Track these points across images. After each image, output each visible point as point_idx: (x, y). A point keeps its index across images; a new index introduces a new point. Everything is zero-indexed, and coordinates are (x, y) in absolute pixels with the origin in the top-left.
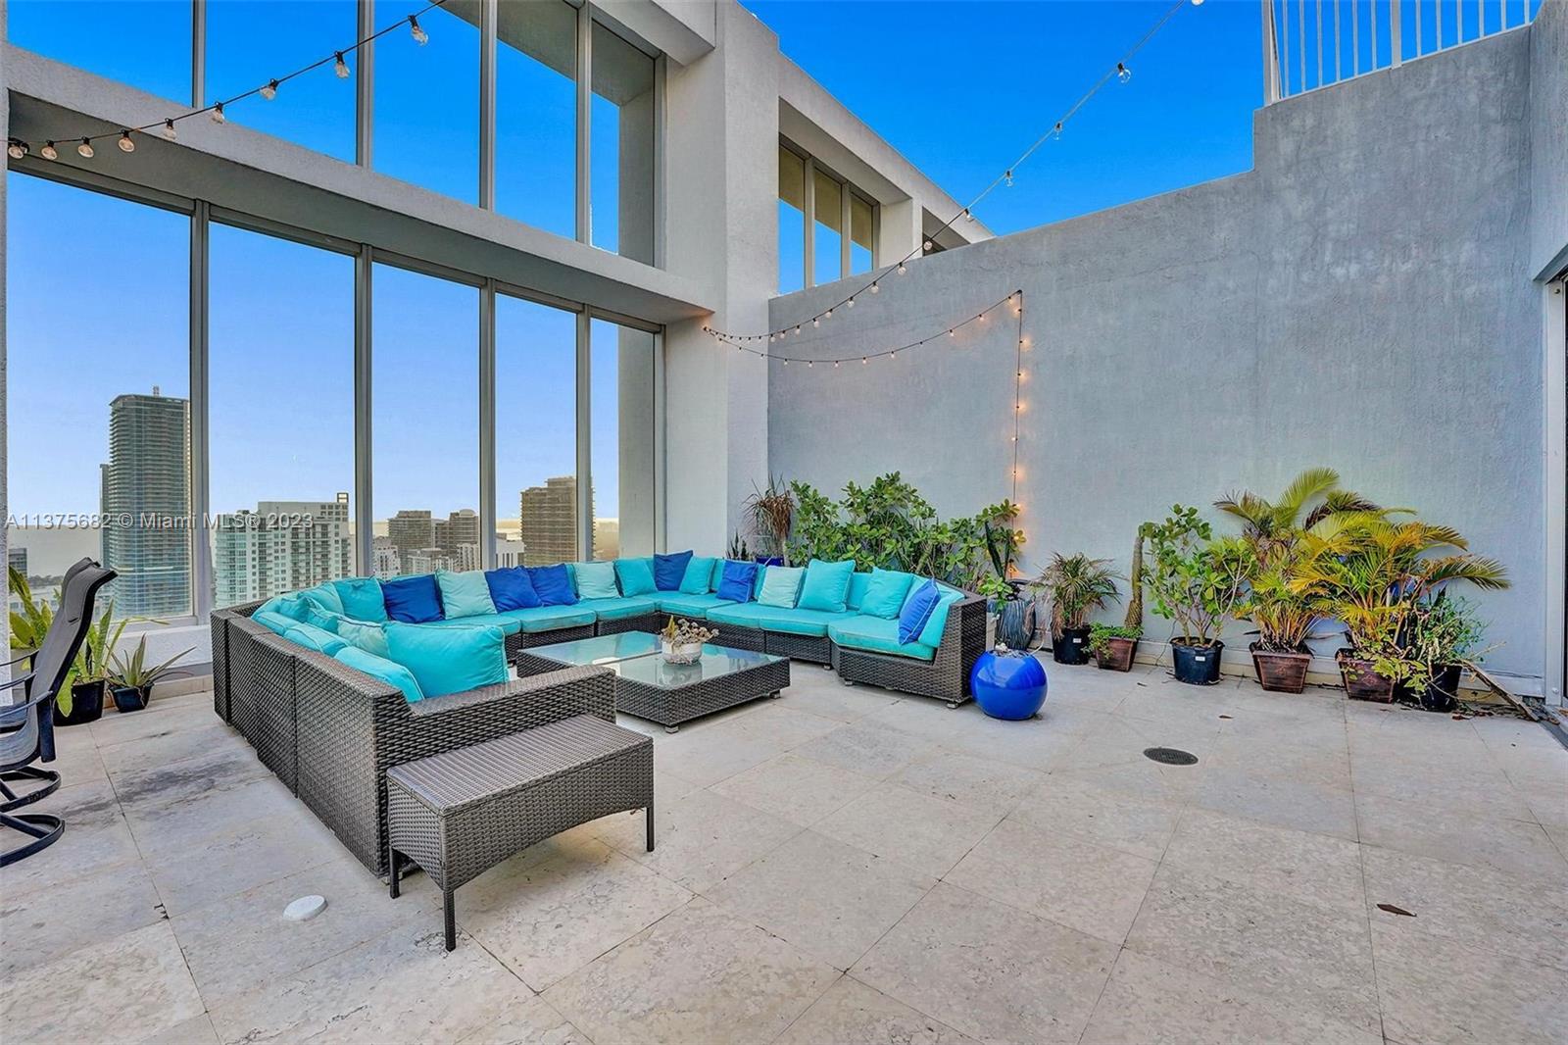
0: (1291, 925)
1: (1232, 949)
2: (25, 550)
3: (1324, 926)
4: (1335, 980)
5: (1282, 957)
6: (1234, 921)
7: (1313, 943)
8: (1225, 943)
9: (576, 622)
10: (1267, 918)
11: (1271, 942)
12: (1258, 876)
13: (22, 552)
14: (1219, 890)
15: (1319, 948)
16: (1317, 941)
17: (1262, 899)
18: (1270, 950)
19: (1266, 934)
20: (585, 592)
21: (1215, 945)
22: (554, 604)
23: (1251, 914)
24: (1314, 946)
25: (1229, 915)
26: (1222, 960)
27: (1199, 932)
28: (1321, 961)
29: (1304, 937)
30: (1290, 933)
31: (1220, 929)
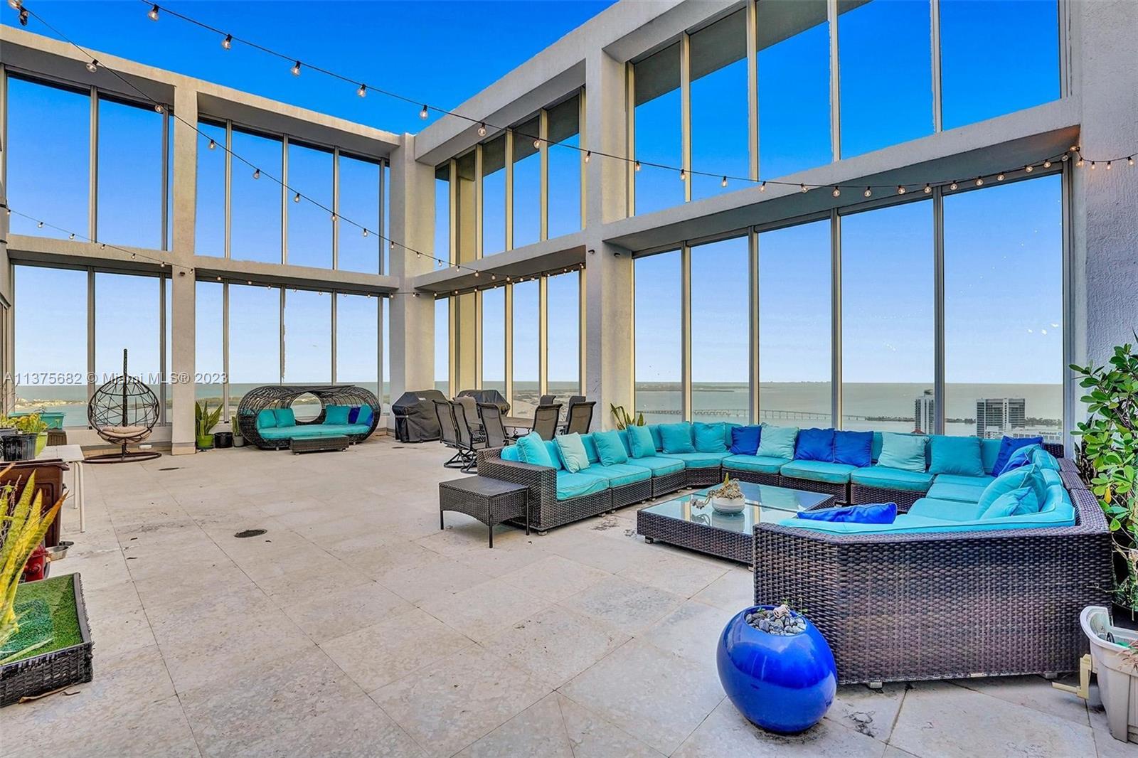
0: (253, 717)
1: (272, 679)
3: (234, 733)
4: (210, 705)
5: (245, 695)
6: (285, 694)
7: (233, 717)
8: (278, 679)
9: (822, 478)
10: (270, 711)
11: (256, 698)
12: (304, 738)
14: (313, 705)
15: (228, 715)
16: (232, 720)
17: (284, 722)
18: (254, 693)
19: (262, 701)
21: (281, 675)
22: (844, 463)
23: (281, 705)
24: (231, 715)
25: (292, 695)
26: (271, 671)
27: (296, 675)
28: (223, 709)
29: (240, 716)
30: (250, 712)
31: (287, 684)
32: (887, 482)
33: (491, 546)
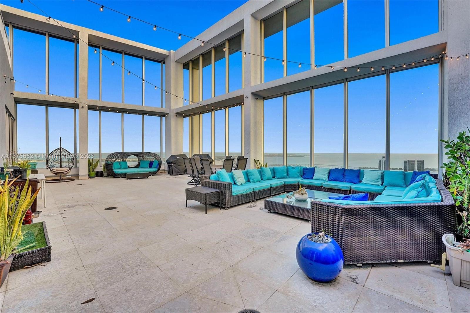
0: (114, 275)
1: (121, 261)
2: (423, 160)
3: (106, 280)
4: (97, 270)
5: (110, 267)
6: (126, 266)
7: (106, 274)
8: (123, 261)
9: (339, 188)
10: (120, 273)
11: (114, 268)
12: (133, 282)
13: (423, 161)
14: (137, 270)
15: (104, 274)
16: (105, 275)
17: (125, 276)
18: (114, 266)
19: (117, 269)
20: (364, 181)
21: (124, 260)
22: (348, 182)
23: (124, 271)
24: (105, 274)
25: (128, 267)
26: (120, 258)
27: (130, 260)
28: (102, 272)
29: (108, 274)
30: (112, 273)
31: (126, 263)
32: (366, 189)
33: (206, 214)
